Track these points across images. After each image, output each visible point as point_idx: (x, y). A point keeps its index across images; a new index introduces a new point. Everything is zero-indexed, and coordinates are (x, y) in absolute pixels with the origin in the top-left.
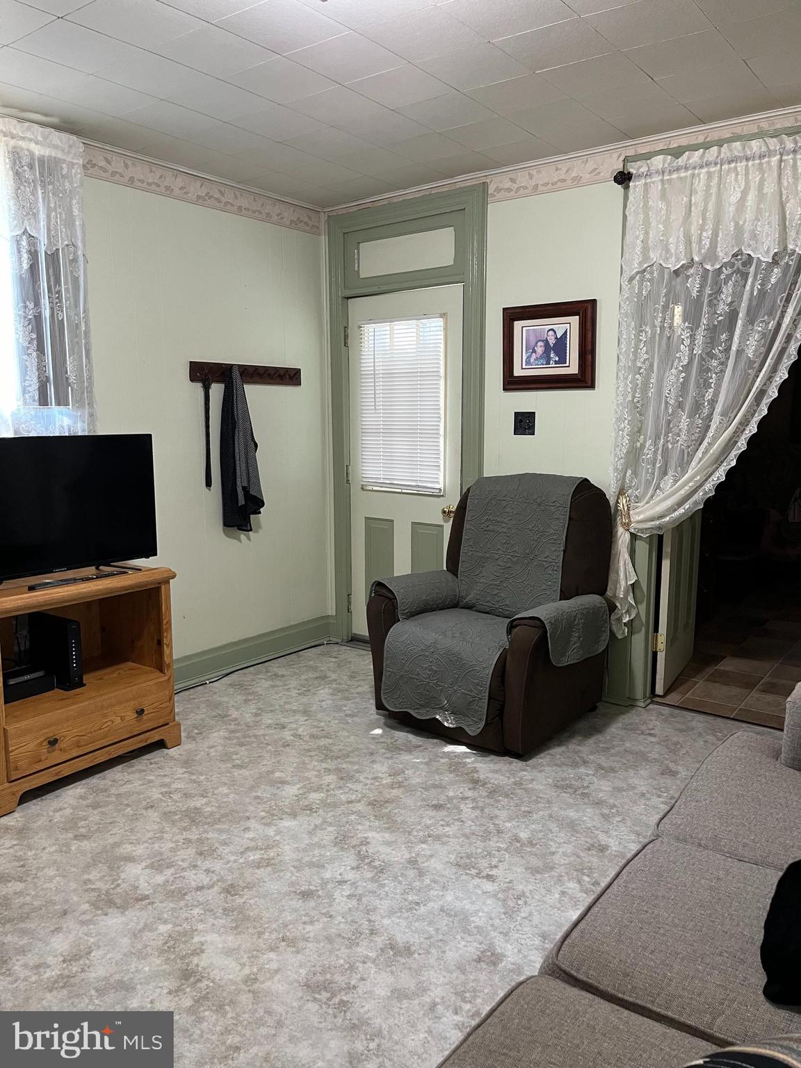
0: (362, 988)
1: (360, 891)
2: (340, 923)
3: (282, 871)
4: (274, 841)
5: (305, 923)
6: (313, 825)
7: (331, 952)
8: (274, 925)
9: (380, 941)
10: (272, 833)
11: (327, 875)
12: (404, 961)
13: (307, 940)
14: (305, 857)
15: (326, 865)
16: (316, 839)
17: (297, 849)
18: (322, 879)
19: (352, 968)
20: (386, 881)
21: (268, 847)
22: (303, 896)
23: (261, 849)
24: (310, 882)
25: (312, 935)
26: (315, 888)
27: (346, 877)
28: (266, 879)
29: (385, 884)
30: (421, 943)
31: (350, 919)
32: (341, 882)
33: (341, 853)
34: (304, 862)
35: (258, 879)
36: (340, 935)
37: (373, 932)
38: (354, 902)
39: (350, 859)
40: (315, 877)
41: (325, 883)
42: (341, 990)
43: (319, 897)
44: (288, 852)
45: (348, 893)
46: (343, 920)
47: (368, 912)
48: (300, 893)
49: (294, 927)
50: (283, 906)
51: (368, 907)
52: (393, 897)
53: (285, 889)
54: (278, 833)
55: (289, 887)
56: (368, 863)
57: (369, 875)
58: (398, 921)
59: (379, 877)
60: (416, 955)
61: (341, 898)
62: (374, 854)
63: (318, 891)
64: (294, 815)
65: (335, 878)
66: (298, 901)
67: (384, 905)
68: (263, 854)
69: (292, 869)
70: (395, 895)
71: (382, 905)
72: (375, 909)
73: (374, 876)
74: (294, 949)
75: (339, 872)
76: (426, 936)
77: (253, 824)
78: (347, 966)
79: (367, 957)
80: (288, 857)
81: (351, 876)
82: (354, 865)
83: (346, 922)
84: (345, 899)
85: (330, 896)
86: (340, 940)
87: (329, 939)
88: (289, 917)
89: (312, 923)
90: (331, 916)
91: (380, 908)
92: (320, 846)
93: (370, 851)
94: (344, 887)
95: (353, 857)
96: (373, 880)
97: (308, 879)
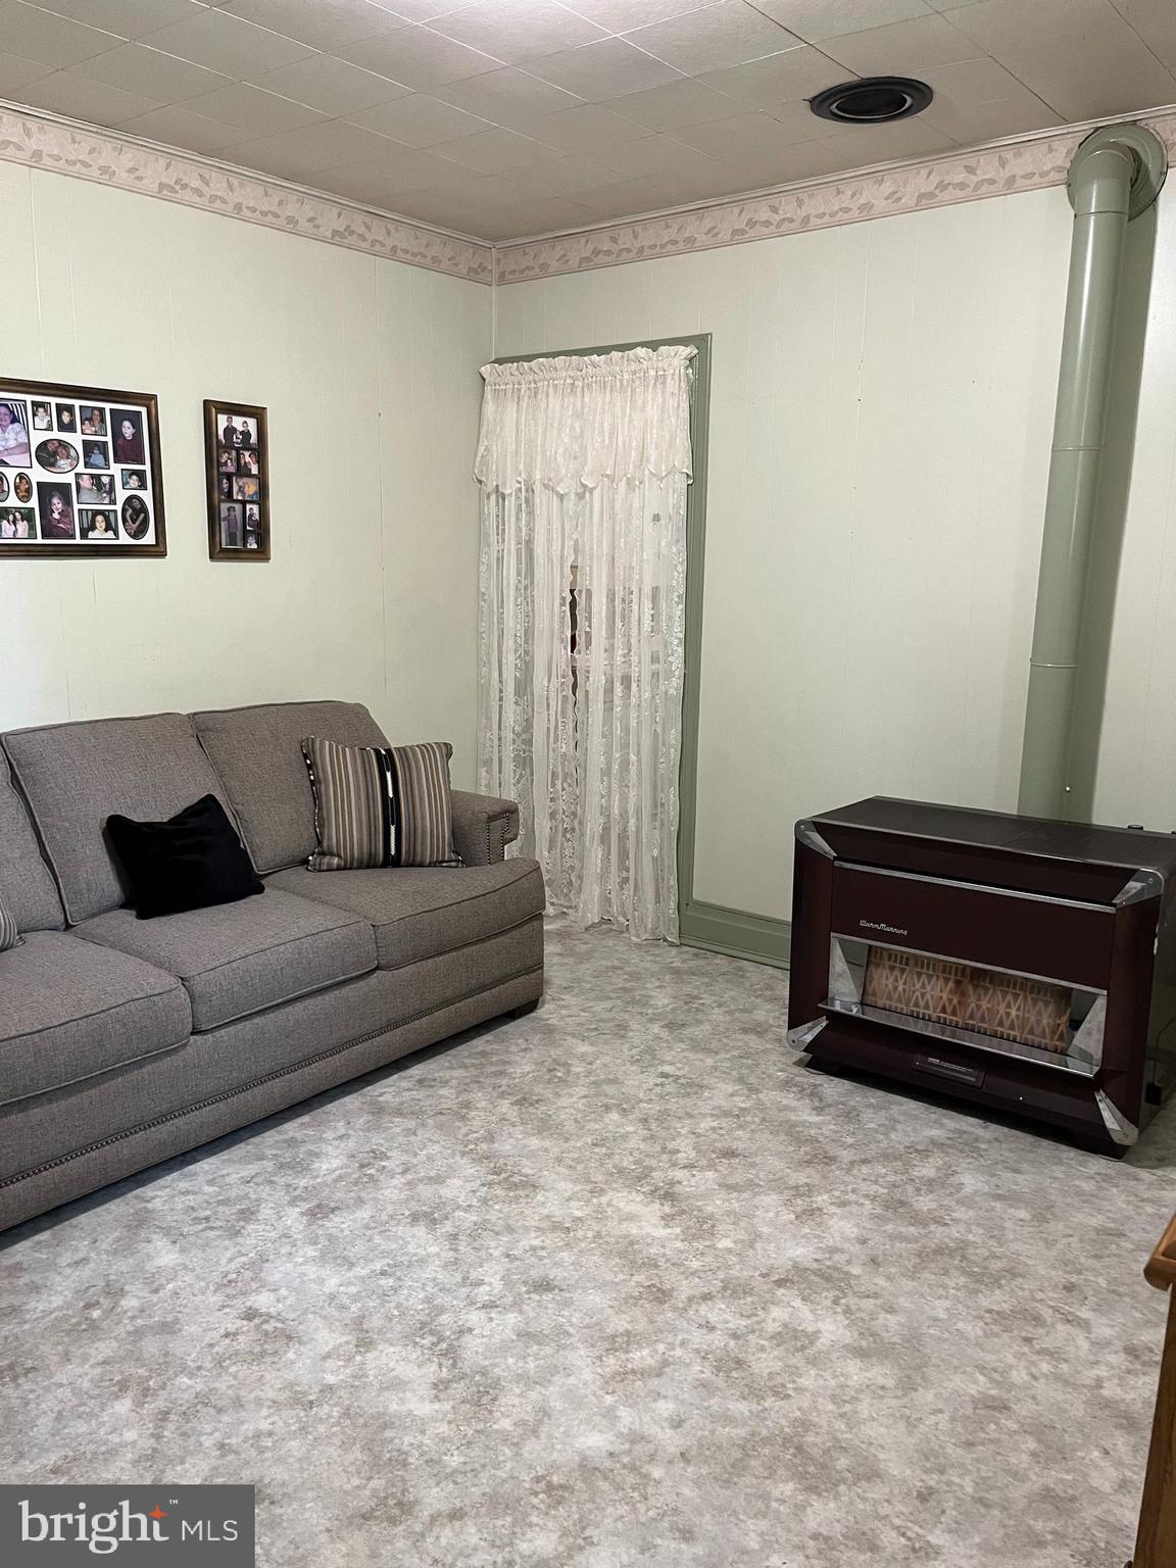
0: (476, 1185)
1: (464, 1291)
2: (496, 1248)
3: (588, 1327)
4: (614, 1392)
5: (543, 1248)
6: (543, 1435)
7: (509, 1217)
8: (583, 1245)
9: (447, 1227)
10: (623, 1412)
11: (512, 1318)
12: (423, 1208)
13: (538, 1229)
14: (552, 1356)
15: (514, 1338)
16: (534, 1395)
17: (568, 1371)
18: (521, 1312)
19: (484, 1201)
20: (420, 1307)
21: (623, 1375)
22: (548, 1284)
23: (633, 1372)
24: (540, 1306)
25: (533, 1235)
26: (532, 1295)
27: (482, 1314)
28: (610, 1311)
29: (424, 1302)
30: (397, 1225)
31: (483, 1253)
32: (492, 1307)
33: (487, 1363)
34: (552, 1344)
35: (624, 1312)
36: (497, 1234)
37: (455, 1237)
38: (474, 1275)
39: (473, 1349)
40: (532, 1315)
41: (517, 1305)
42: (499, 1183)
43: (525, 1283)
44: (584, 1368)
45: (481, 1289)
46: (491, 1251)
47: (456, 1262)
48: (554, 1289)
49: (556, 1243)
50: (576, 1270)
51: (455, 1267)
52: (417, 1282)
53: (577, 1295)
54: (610, 1414)
55: (571, 1298)
56: (443, 1340)
57: (445, 1318)
58: (418, 1251)
59: (429, 1314)
60: (407, 1213)
61: (493, 1280)
62: (429, 1360)
63: (528, 1292)
64: (587, 1469)
65: (500, 1312)
66: (555, 1277)
67: (432, 1270)
68: (627, 1360)
69: (571, 1330)
70: (411, 1286)
71: (435, 1271)
72: (446, 1266)
73: (436, 1315)
74: (553, 1219)
75: (493, 1324)
76: (389, 1233)
77: (670, 1441)
78: (490, 1203)
79: (466, 1211)
80: (582, 1353)
81: (474, 1318)
82: (467, 1338)
83: (488, 1248)
84: (487, 1280)
85: (507, 1281)
86: (496, 1229)
87: (510, 1229)
88: (566, 1256)
89: (534, 1249)
90: (508, 1256)
91: (439, 1266)
92: (527, 1381)
93: (434, 1367)
94: (487, 1298)
95: (467, 1354)
96: (441, 1310)
97: (544, 1313)
